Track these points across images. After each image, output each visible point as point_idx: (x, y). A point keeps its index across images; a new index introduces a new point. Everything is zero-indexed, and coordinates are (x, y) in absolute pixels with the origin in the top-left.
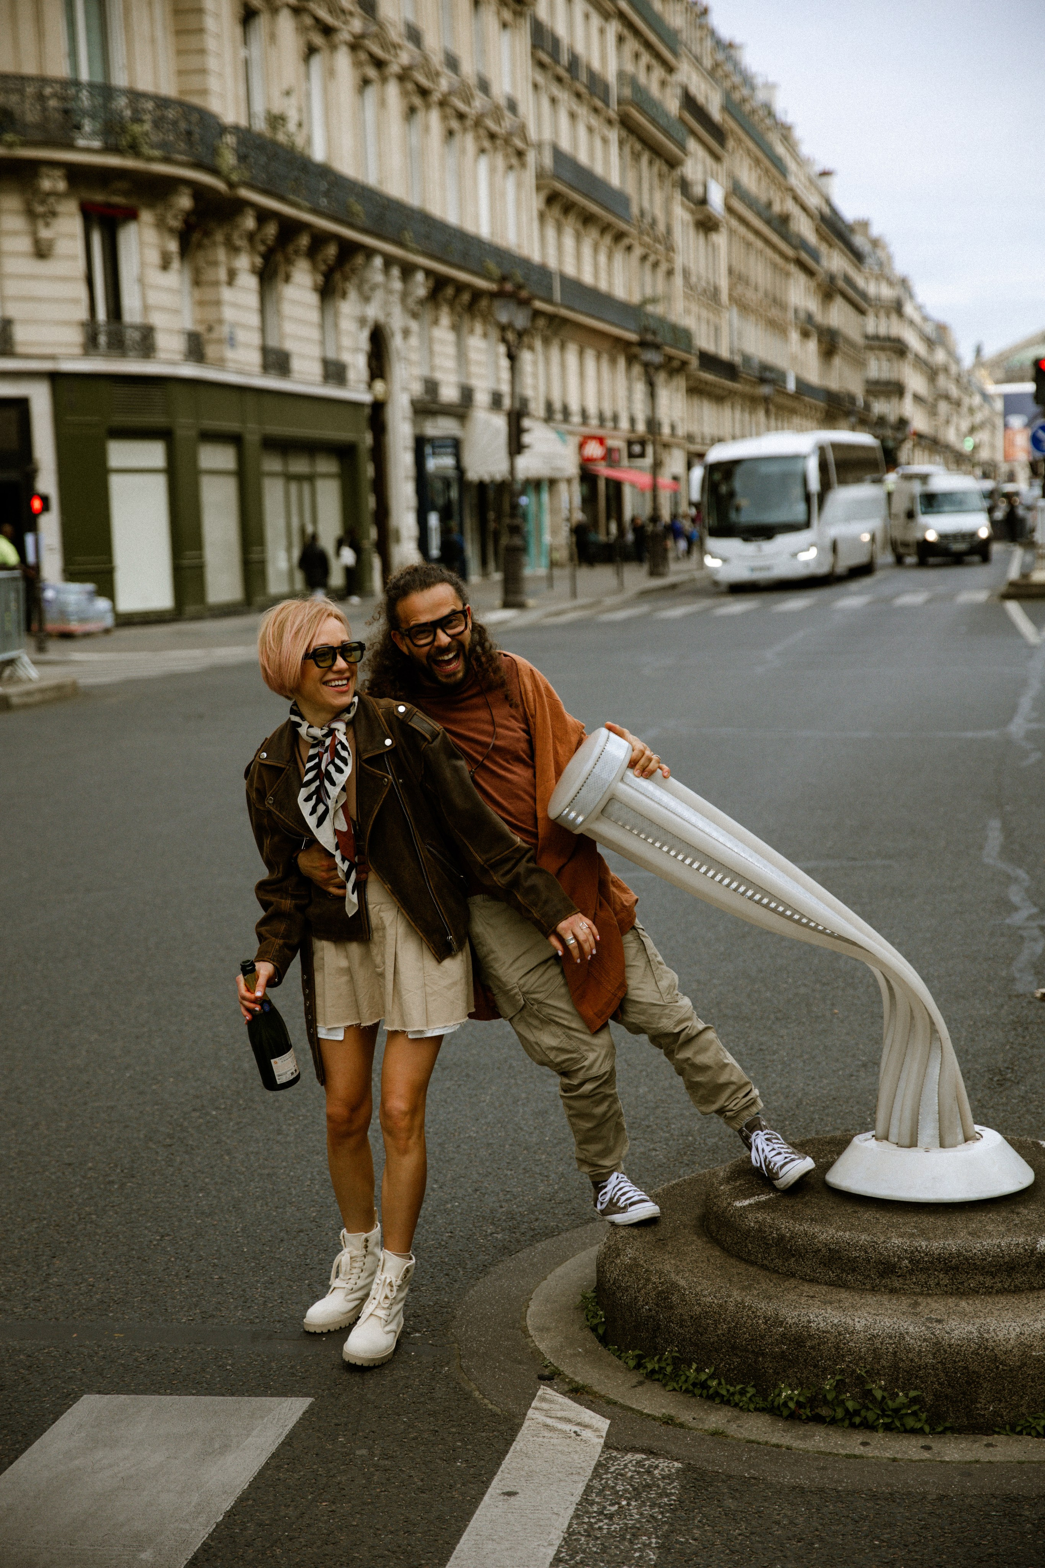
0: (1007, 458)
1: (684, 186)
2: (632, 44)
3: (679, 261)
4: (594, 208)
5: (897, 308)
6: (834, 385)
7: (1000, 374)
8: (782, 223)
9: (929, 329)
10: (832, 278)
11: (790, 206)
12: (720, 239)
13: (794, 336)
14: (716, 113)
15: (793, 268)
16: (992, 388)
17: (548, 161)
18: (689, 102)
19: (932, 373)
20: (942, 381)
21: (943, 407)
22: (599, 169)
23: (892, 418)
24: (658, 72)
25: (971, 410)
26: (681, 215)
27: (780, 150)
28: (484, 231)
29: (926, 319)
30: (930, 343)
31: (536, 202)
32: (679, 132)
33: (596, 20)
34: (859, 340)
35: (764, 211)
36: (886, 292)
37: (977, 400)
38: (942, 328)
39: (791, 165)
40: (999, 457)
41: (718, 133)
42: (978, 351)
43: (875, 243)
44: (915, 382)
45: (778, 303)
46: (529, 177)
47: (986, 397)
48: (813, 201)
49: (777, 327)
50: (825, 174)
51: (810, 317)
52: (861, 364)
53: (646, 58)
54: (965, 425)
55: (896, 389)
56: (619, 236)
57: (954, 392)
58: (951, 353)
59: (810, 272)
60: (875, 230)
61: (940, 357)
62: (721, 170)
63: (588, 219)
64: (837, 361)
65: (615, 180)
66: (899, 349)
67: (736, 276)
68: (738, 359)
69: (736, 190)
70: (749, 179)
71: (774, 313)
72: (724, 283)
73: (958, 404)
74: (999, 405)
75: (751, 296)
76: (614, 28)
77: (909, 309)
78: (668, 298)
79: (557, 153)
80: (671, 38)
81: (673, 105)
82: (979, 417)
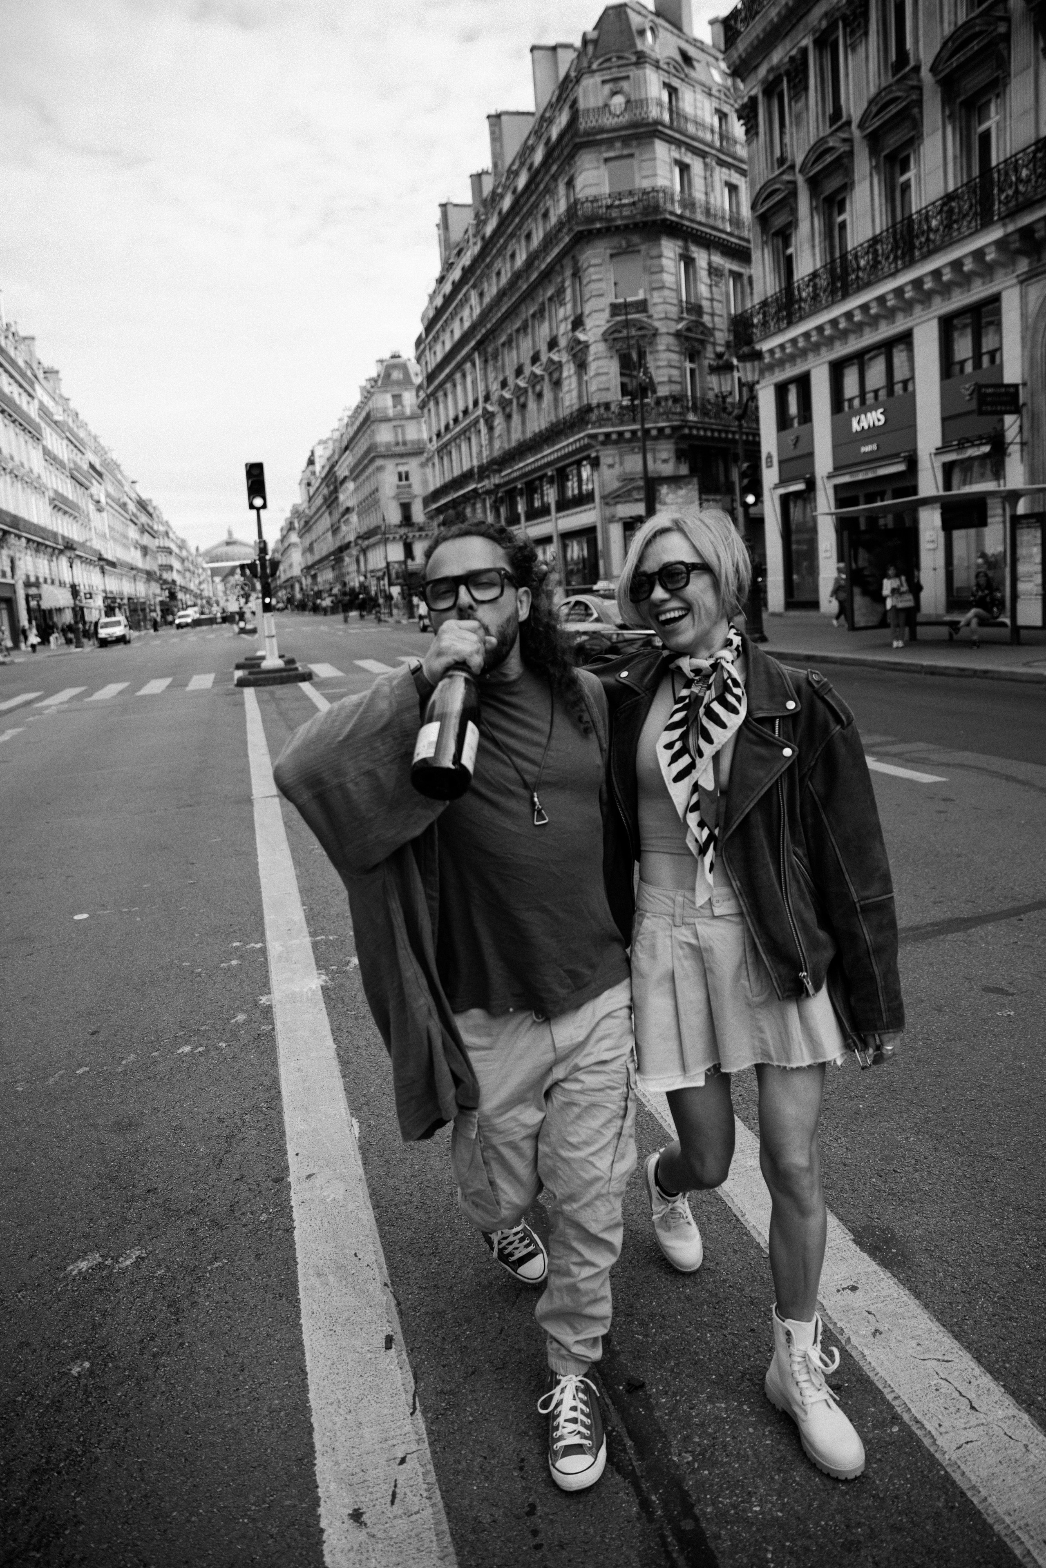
0: (215, 595)
1: (91, 496)
2: (71, 447)
3: (93, 525)
4: (67, 509)
5: (167, 534)
6: (148, 568)
7: (208, 559)
8: (124, 506)
9: (179, 542)
10: (143, 525)
11: (126, 499)
12: (104, 514)
13: (132, 549)
14: (98, 467)
15: (129, 523)
16: (206, 566)
17: (52, 494)
18: (92, 466)
19: (183, 560)
20: (186, 564)
21: (188, 574)
22: (65, 494)
23: (170, 580)
24: (80, 455)
25: (199, 575)
26: (92, 507)
27: (119, 477)
28: (35, 521)
29: (177, 538)
30: (181, 548)
31: (49, 509)
32: (89, 477)
33: (60, 441)
34: (155, 549)
35: (117, 501)
36: (162, 528)
37: (200, 571)
38: (183, 541)
39: (124, 482)
40: (211, 595)
41: (100, 475)
42: (197, 549)
43: (155, 508)
44: (177, 565)
45: (126, 537)
46: (47, 502)
47: (204, 569)
48: (133, 496)
49: (125, 546)
50: (133, 482)
51: (137, 542)
52: (156, 558)
53: (75, 451)
54: (197, 582)
55: (170, 568)
56: (75, 517)
57: (192, 568)
58: (188, 551)
59: (136, 524)
60: (154, 503)
61: (184, 554)
62: (102, 488)
63: (65, 513)
64: (148, 558)
65: (70, 497)
66: (170, 552)
67: (111, 529)
68: (114, 560)
69: (108, 495)
70: (111, 490)
71: (124, 541)
72: (107, 531)
73: (194, 573)
74: (209, 572)
75: (117, 536)
76: (65, 442)
77: (171, 535)
78: (91, 539)
79: (56, 492)
80: (81, 442)
81: (86, 467)
82: (202, 578)
